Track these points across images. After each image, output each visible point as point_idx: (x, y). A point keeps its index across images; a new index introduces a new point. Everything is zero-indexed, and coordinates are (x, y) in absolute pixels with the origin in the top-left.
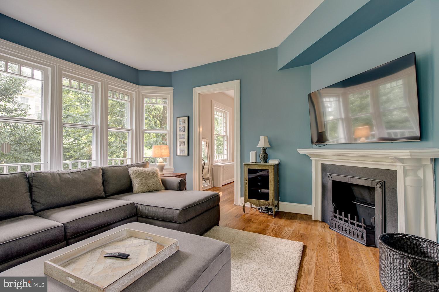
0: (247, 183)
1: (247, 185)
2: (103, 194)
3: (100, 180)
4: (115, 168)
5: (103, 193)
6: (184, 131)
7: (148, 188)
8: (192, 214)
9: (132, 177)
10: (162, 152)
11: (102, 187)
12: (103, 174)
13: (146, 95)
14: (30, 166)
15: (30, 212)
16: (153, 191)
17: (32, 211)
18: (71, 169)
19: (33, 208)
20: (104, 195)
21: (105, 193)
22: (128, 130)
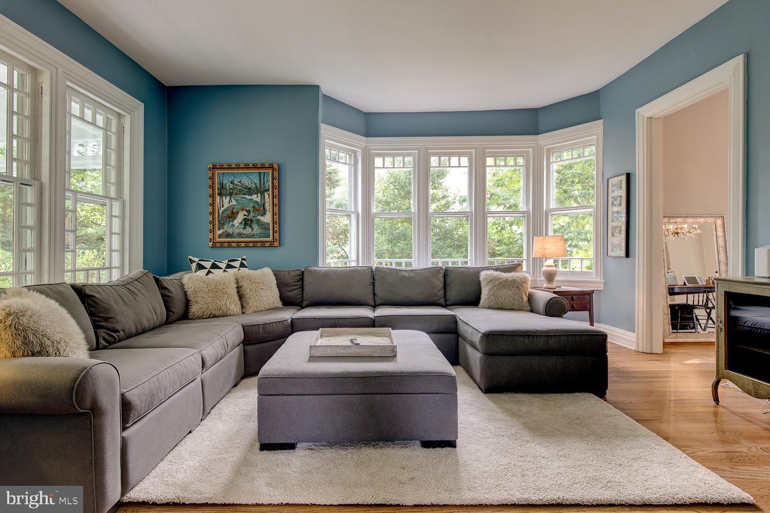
0: (723, 330)
1: (723, 333)
2: (442, 301)
3: (439, 283)
4: (463, 269)
5: (443, 299)
6: (620, 205)
7: (498, 302)
8: (504, 346)
9: (483, 284)
10: (546, 249)
11: (442, 292)
12: (445, 276)
13: (553, 148)
14: (402, 262)
15: (371, 304)
16: (506, 309)
17: (373, 304)
18: (403, 267)
19: (375, 302)
20: (444, 303)
21: (446, 300)
22: (523, 213)
